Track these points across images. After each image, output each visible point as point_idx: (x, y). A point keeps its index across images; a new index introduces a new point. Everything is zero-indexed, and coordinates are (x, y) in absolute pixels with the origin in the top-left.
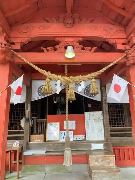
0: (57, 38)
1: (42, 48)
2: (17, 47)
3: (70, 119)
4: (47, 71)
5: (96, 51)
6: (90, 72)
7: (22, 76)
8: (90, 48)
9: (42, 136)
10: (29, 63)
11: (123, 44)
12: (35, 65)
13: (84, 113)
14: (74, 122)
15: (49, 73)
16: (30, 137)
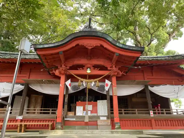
0: (84, 65)
1: (78, 68)
2: (68, 68)
3: (89, 104)
4: (80, 77)
5: (99, 70)
6: (97, 78)
7: (70, 79)
8: (97, 69)
9: (73, 113)
10: (73, 74)
11: (110, 67)
12: (75, 75)
13: (97, 101)
14: (92, 106)
15: (80, 78)
16: (67, 112)
